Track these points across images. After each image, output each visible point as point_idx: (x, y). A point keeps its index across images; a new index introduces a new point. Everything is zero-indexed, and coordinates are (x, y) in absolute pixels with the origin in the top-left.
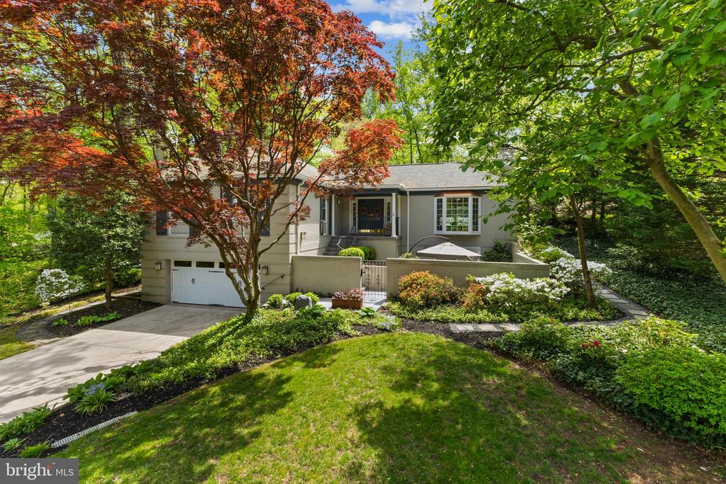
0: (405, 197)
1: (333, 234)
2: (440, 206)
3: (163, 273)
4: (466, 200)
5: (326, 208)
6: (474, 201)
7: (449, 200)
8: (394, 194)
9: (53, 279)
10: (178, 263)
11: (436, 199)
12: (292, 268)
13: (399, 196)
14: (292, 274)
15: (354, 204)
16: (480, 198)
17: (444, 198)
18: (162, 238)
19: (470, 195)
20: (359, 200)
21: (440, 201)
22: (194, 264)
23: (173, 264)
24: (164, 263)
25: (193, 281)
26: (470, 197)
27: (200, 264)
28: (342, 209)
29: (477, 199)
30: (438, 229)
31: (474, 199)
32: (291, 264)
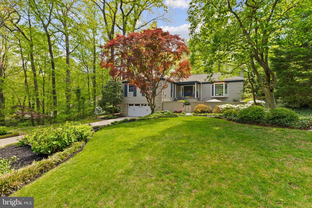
0: (200, 85)
1: (175, 97)
2: (213, 87)
3: (126, 107)
4: (222, 84)
5: (173, 89)
6: (225, 85)
7: (216, 85)
8: (196, 84)
9: (99, 109)
10: (130, 105)
11: (211, 85)
12: (163, 105)
13: (198, 85)
14: (162, 107)
15: (183, 88)
16: (228, 84)
17: (214, 84)
18: (126, 98)
19: (224, 83)
20: (184, 87)
21: (213, 86)
22: (134, 105)
23: (128, 105)
24: (126, 104)
25: (134, 110)
26: (224, 84)
27: (136, 105)
28: (178, 90)
29: (227, 84)
30: (212, 95)
31: (225, 84)
32: (162, 104)
